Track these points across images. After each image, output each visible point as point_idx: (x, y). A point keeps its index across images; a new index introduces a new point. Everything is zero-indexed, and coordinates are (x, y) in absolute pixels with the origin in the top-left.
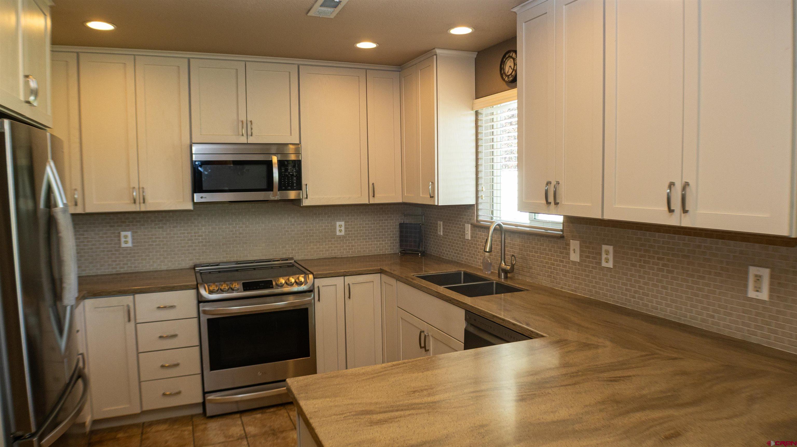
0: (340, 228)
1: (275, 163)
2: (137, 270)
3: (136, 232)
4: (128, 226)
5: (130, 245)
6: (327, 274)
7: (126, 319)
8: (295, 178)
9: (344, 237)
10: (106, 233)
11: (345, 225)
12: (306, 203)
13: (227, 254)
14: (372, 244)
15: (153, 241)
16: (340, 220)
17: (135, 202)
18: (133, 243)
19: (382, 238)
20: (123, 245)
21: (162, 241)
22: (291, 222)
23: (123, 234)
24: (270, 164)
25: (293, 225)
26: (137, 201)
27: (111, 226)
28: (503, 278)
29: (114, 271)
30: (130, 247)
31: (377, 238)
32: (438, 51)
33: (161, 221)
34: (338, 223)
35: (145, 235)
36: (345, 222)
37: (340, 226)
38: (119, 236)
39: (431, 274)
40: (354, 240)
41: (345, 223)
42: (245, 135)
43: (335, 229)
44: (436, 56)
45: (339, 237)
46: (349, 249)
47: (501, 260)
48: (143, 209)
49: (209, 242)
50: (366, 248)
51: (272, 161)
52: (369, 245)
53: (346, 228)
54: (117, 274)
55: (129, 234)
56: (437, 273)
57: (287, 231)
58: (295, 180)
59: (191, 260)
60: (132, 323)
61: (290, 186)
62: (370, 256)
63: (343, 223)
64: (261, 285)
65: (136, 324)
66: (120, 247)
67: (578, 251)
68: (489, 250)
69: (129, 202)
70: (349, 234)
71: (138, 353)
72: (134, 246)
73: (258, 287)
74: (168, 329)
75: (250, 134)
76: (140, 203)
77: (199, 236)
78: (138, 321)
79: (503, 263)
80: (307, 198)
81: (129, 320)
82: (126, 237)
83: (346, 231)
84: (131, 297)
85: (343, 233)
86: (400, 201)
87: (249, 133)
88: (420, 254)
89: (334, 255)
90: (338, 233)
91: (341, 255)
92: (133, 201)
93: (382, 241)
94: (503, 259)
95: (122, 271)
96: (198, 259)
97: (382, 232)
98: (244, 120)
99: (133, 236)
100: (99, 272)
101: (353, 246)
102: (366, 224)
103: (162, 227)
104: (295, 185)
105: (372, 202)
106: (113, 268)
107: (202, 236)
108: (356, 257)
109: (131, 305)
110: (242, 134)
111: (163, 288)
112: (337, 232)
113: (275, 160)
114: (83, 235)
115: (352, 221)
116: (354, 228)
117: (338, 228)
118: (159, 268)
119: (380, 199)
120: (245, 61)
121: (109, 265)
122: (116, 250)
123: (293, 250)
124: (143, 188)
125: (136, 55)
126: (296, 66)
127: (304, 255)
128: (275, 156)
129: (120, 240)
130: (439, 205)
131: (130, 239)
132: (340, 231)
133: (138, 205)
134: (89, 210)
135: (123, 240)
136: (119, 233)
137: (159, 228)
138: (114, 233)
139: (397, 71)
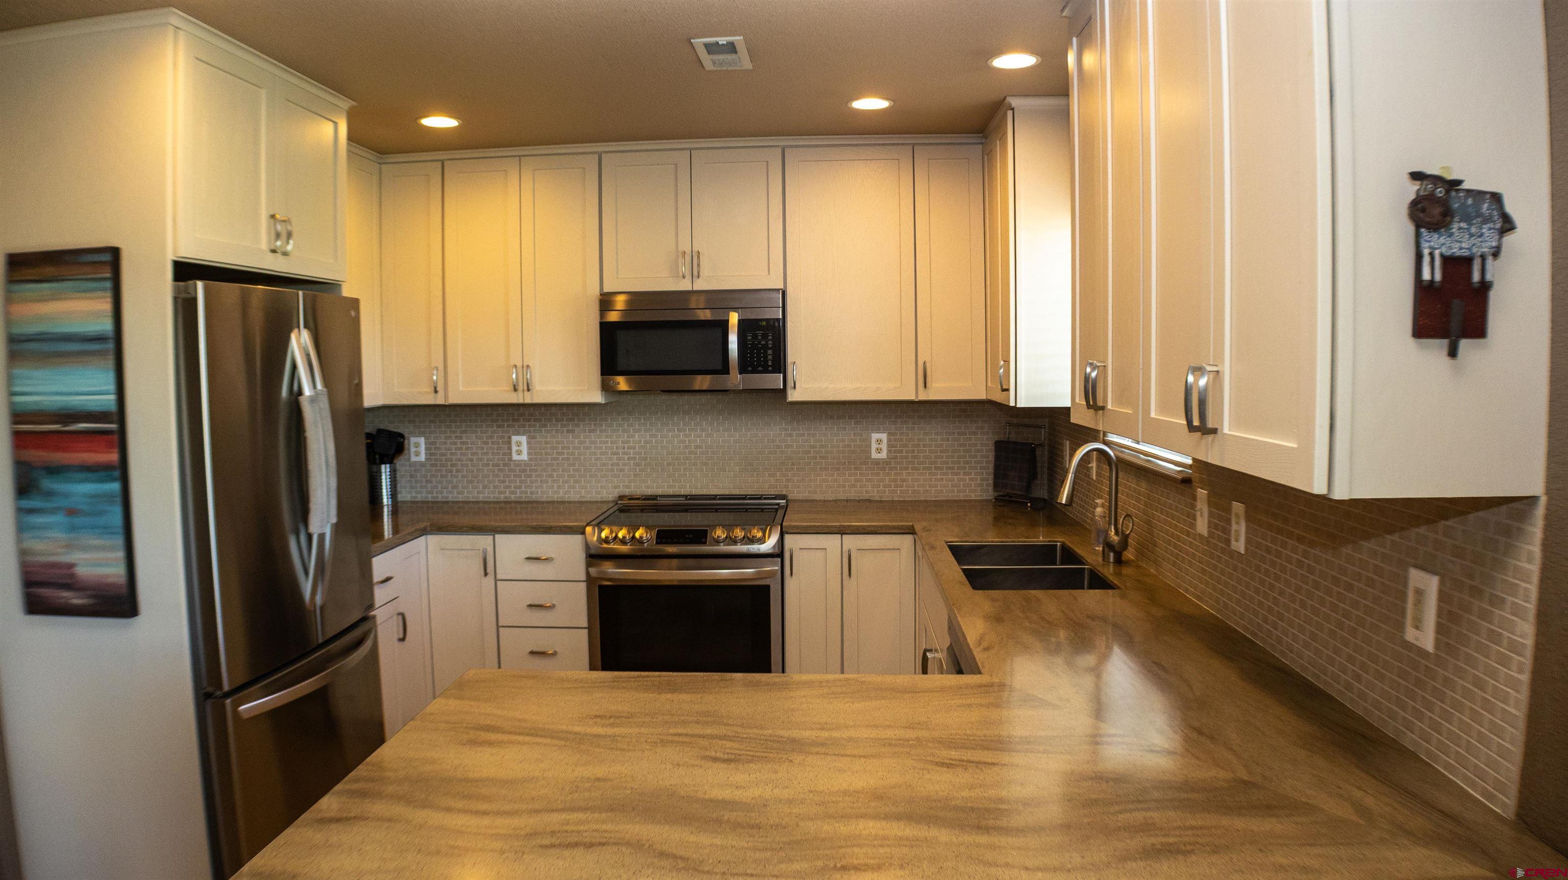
0: (877, 446)
1: (733, 326)
2: (534, 497)
3: (534, 437)
4: (524, 426)
5: (525, 456)
6: (807, 527)
7: (482, 572)
8: (770, 352)
9: (885, 462)
10: (491, 437)
11: (889, 440)
12: (793, 396)
13: (674, 481)
14: (942, 479)
15: (558, 453)
16: (878, 431)
17: (515, 390)
18: (529, 454)
19: (964, 468)
20: (515, 457)
21: (573, 454)
22: (786, 430)
23: (515, 438)
24: (723, 325)
25: (791, 435)
26: (520, 387)
27: (499, 426)
28: (1112, 560)
29: (502, 497)
30: (525, 461)
31: (953, 468)
32: (1014, 102)
33: (572, 420)
34: (875, 436)
35: (546, 443)
36: (889, 434)
37: (879, 441)
38: (509, 443)
39: (989, 542)
40: (907, 468)
41: (888, 436)
42: (688, 277)
43: (869, 446)
44: (1011, 111)
45: (877, 462)
46: (896, 486)
47: (1110, 524)
48: (528, 400)
49: (646, 459)
50: (930, 486)
51: (728, 320)
52: (937, 480)
53: (889, 446)
54: (506, 503)
55: (523, 439)
56: (1002, 542)
57: (778, 447)
58: (770, 355)
59: (615, 487)
60: (490, 579)
61: (762, 366)
62: (938, 501)
63: (884, 436)
64: (687, 536)
65: (496, 580)
66: (510, 459)
67: (1206, 514)
68: (1066, 501)
69: (508, 389)
70: (896, 458)
71: (498, 627)
72: (530, 460)
73: (681, 540)
74: (541, 593)
75: (695, 275)
76: (523, 391)
77: (629, 448)
78: (499, 577)
79: (1113, 530)
80: (795, 387)
81: (486, 574)
82: (519, 444)
83: (889, 451)
84: (489, 538)
85: (884, 455)
86: (982, 396)
87: (695, 273)
88: (1029, 504)
89: (864, 496)
90: (874, 455)
91: (881, 497)
92: (512, 388)
93: (965, 474)
94: (1113, 523)
95: (513, 497)
96: (627, 487)
97: (965, 457)
98: (688, 251)
99: (529, 443)
100: (481, 497)
101: (903, 481)
102: (931, 440)
103: (573, 431)
104: (770, 364)
105: (922, 397)
106: (500, 493)
107: (634, 448)
108: (910, 501)
109: (490, 550)
110: (682, 275)
111: (534, 528)
112: (872, 455)
113: (734, 318)
114: (461, 438)
115: (902, 433)
116: (906, 446)
117: (874, 446)
118: (567, 498)
119: (940, 390)
120: (691, 149)
121: (495, 487)
122: (505, 465)
123: (788, 480)
124: (528, 366)
125: (523, 156)
126: (779, 151)
127: (810, 492)
128: (736, 312)
129: (510, 448)
130: (1018, 406)
131: (524, 448)
132: (879, 451)
133: (520, 394)
134: (454, 399)
135: (514, 448)
136: (510, 438)
137: (568, 431)
138: (503, 437)
139: (979, 143)
